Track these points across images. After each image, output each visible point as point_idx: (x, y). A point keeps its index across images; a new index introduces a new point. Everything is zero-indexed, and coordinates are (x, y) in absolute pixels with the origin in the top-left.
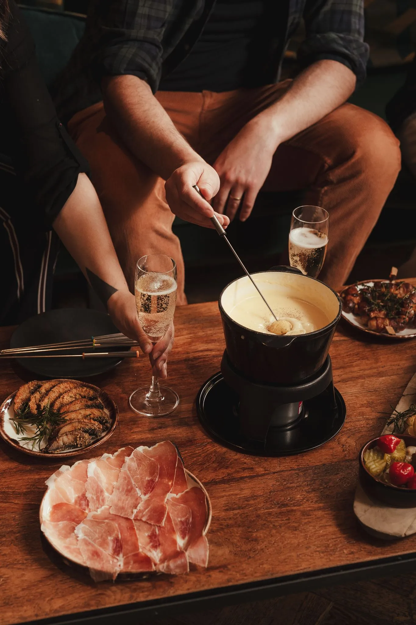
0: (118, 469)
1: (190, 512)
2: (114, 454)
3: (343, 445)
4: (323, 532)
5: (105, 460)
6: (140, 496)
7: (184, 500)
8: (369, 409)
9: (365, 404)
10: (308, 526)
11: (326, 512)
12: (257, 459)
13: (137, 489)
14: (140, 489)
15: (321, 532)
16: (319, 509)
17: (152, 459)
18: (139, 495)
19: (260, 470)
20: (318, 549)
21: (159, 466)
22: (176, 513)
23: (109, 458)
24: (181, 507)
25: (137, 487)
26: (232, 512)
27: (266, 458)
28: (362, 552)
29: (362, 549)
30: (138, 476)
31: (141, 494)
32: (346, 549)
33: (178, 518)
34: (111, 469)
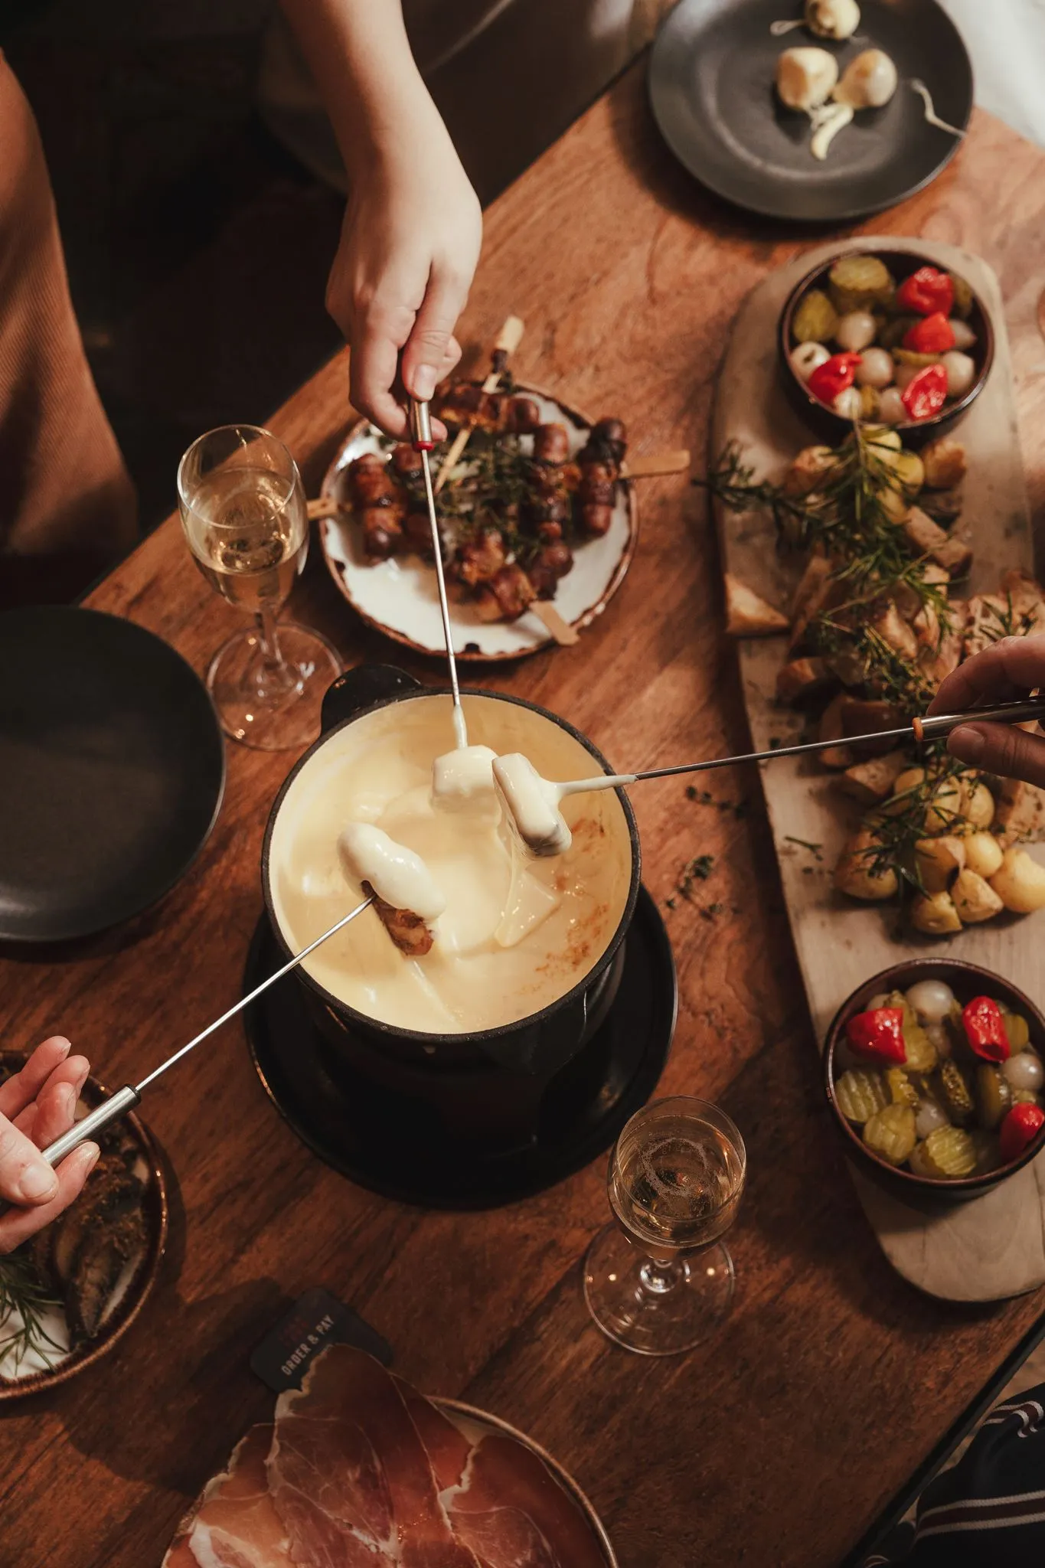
0: (260, 1495)
1: (527, 1521)
2: (227, 1468)
3: (707, 1014)
4: (845, 1352)
5: (216, 1497)
6: (377, 1547)
7: (486, 1486)
8: (685, 835)
9: (666, 822)
10: (802, 1357)
11: (812, 1282)
12: (544, 1203)
13: (355, 1532)
14: (362, 1527)
15: (840, 1354)
16: (790, 1280)
17: (332, 1419)
18: (373, 1549)
19: (576, 1238)
20: (868, 1420)
21: (361, 1429)
22: (496, 1544)
23: (222, 1485)
24: (494, 1517)
25: (350, 1526)
26: (605, 1430)
27: (561, 1186)
28: (965, 1359)
29: (960, 1350)
30: (327, 1485)
31: (374, 1542)
32: (926, 1374)
33: (512, 1559)
34: (246, 1505)
